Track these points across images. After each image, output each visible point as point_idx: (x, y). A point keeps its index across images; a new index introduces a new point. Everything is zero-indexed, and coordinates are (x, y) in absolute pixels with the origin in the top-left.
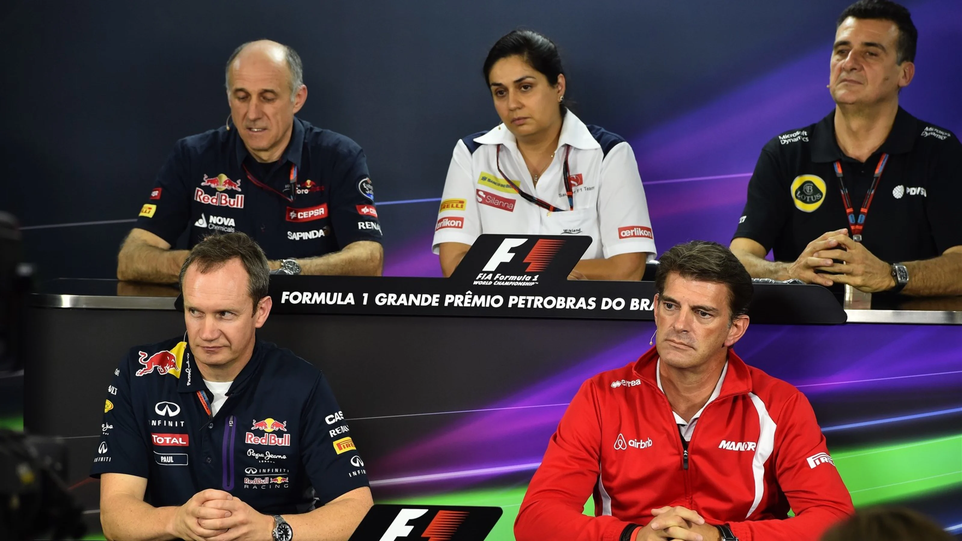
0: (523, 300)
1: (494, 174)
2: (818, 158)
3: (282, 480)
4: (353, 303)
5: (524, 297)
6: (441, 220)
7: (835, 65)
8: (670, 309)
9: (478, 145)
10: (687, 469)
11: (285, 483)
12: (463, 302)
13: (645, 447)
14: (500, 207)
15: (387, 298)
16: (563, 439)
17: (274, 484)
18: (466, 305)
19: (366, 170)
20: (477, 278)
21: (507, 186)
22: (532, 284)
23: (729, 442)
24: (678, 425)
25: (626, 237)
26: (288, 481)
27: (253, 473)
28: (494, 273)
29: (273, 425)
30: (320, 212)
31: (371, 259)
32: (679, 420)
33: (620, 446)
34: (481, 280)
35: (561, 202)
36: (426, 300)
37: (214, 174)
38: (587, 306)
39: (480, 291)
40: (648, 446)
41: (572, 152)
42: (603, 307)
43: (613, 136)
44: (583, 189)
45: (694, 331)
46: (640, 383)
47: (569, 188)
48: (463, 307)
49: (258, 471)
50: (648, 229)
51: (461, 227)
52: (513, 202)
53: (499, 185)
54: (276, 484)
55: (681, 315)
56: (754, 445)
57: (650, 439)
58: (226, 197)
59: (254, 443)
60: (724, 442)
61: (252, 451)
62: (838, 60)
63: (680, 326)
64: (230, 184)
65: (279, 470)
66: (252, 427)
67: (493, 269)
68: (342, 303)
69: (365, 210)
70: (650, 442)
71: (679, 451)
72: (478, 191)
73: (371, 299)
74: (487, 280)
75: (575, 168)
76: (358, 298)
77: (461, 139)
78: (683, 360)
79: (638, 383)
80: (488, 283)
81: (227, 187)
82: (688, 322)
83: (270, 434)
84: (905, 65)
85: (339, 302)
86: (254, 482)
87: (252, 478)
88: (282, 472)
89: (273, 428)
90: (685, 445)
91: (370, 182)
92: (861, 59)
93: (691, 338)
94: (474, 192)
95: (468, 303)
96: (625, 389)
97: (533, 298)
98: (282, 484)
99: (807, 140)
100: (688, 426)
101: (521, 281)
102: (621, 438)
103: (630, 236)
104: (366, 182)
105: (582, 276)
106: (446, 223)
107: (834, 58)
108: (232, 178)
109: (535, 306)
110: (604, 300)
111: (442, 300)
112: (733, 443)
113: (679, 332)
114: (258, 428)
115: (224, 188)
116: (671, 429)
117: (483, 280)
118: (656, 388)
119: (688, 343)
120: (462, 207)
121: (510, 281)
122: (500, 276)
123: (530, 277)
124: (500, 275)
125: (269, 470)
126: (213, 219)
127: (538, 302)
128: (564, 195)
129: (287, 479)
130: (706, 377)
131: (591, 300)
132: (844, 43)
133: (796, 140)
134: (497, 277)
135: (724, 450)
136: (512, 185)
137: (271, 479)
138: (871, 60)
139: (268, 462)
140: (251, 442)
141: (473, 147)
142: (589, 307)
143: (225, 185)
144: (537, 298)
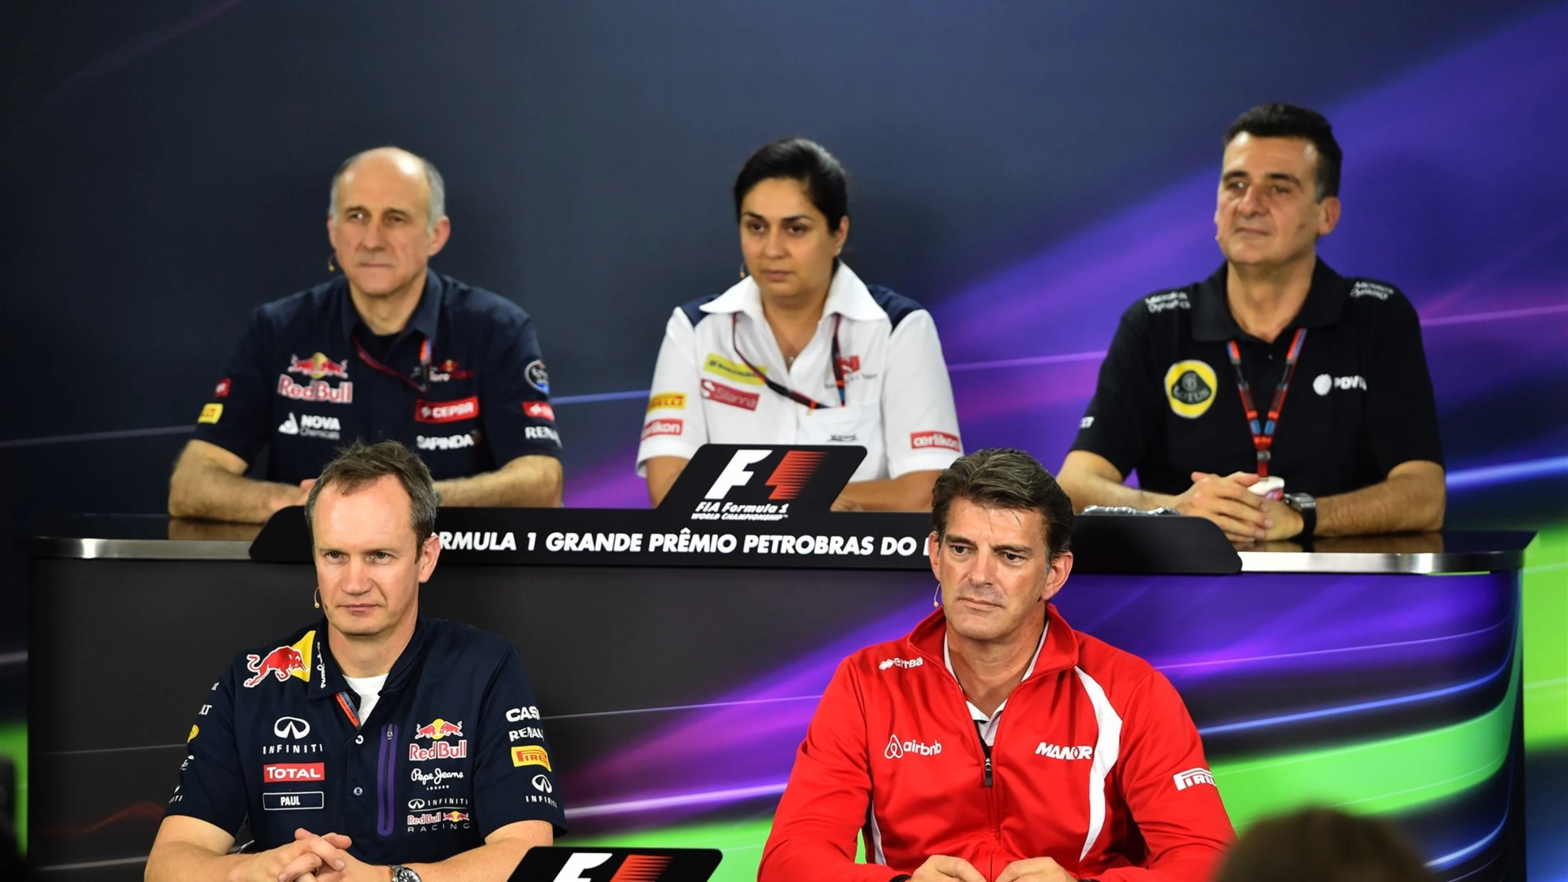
0: (766, 541)
1: (730, 356)
2: (1204, 334)
3: (459, 816)
4: (513, 547)
5: (767, 537)
6: (650, 425)
7: (1225, 206)
8: (961, 554)
9: (705, 314)
10: (991, 786)
11: (464, 821)
12: (676, 546)
13: (929, 754)
14: (737, 404)
15: (564, 539)
16: (816, 748)
17: (449, 822)
18: (682, 549)
19: (535, 347)
20: (698, 509)
21: (748, 375)
22: (778, 517)
23: (1051, 746)
24: (976, 722)
25: (922, 447)
26: (468, 819)
27: (420, 807)
28: (723, 502)
29: (443, 728)
30: (466, 408)
31: (545, 483)
32: (976, 714)
33: (894, 754)
34: (704, 512)
35: (828, 396)
36: (622, 542)
37: (306, 355)
38: (860, 549)
39: (702, 528)
40: (935, 753)
41: (843, 326)
42: (884, 551)
43: (906, 302)
44: (861, 377)
45: (1000, 583)
46: (922, 663)
47: (839, 375)
48: (677, 553)
49: (426, 803)
50: (954, 438)
51: (679, 434)
52: (755, 397)
53: (735, 372)
54: (452, 822)
55: (980, 562)
56: (1088, 750)
57: (938, 743)
58: (325, 387)
59: (419, 759)
60: (1042, 745)
61: (417, 772)
62: (1231, 199)
63: (979, 578)
64: (331, 367)
65: (455, 801)
66: (415, 735)
67: (721, 496)
68: (498, 548)
69: (536, 410)
70: (939, 748)
71: (978, 760)
72: (703, 381)
73: (541, 542)
74: (712, 512)
75: (849, 347)
76: (522, 541)
77: (680, 305)
78: (988, 627)
79: (920, 663)
80: (714, 516)
81: (327, 372)
82: (990, 571)
83: (439, 742)
84: (1327, 202)
85: (494, 547)
86: (422, 821)
87: (418, 815)
88: (459, 805)
89: (443, 733)
90: (987, 750)
91: (542, 366)
92: (1265, 198)
93: (996, 593)
94: (698, 383)
95: (685, 546)
96: (899, 671)
97: (779, 538)
98: (460, 824)
99: (1188, 305)
100: (988, 724)
101: (762, 513)
102: (894, 741)
103: (928, 446)
104: (537, 367)
105: (854, 505)
106: (658, 427)
107: (1223, 195)
108: (334, 358)
109: (783, 551)
110: (886, 540)
111: (645, 542)
112: (1057, 748)
113: (978, 586)
114: (425, 736)
115: (321, 374)
116: (965, 730)
117: (707, 513)
118: (942, 668)
119: (993, 600)
120: (680, 404)
121: (746, 513)
122: (731, 506)
123: (775, 508)
124: (731, 504)
125: (440, 801)
126: (307, 421)
127: (788, 544)
128: (832, 386)
129: (467, 815)
130: (1017, 650)
131: (867, 541)
132: (1239, 174)
133: (1171, 306)
134: (727, 506)
135: (1043, 758)
136: (757, 372)
137: (444, 814)
138: (1281, 199)
139: (440, 787)
140: (416, 758)
141: (696, 317)
142: (863, 552)
143: (322, 369)
144: (786, 538)
